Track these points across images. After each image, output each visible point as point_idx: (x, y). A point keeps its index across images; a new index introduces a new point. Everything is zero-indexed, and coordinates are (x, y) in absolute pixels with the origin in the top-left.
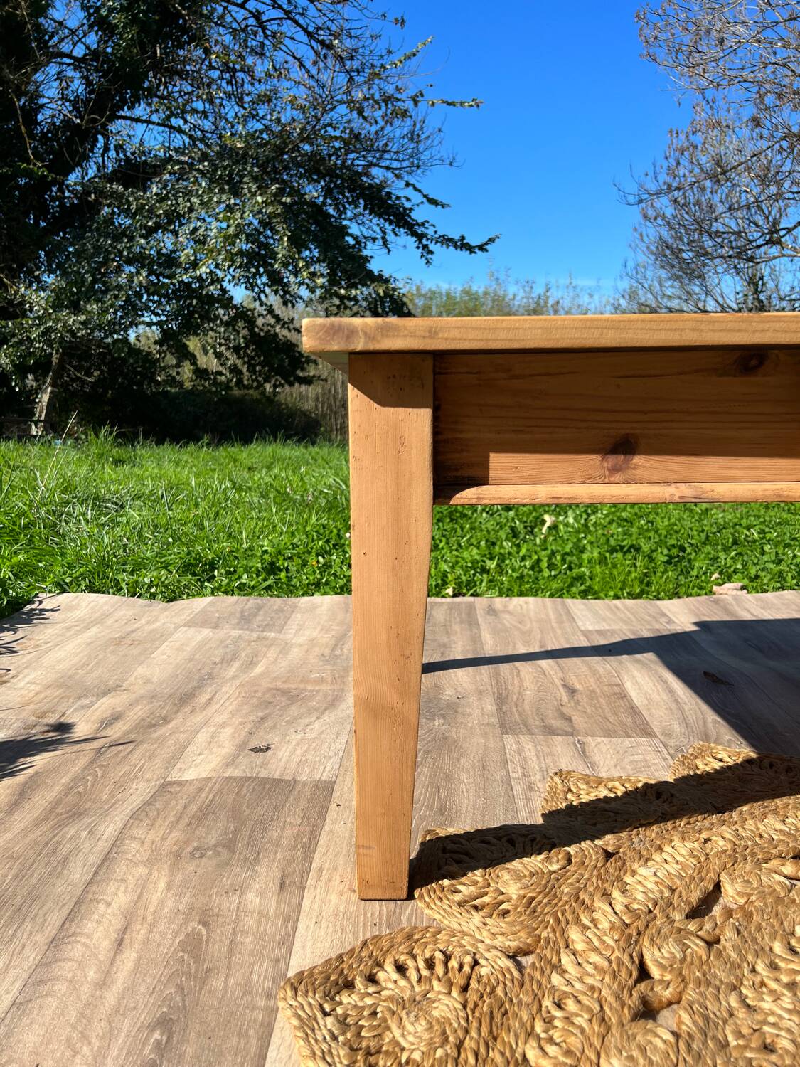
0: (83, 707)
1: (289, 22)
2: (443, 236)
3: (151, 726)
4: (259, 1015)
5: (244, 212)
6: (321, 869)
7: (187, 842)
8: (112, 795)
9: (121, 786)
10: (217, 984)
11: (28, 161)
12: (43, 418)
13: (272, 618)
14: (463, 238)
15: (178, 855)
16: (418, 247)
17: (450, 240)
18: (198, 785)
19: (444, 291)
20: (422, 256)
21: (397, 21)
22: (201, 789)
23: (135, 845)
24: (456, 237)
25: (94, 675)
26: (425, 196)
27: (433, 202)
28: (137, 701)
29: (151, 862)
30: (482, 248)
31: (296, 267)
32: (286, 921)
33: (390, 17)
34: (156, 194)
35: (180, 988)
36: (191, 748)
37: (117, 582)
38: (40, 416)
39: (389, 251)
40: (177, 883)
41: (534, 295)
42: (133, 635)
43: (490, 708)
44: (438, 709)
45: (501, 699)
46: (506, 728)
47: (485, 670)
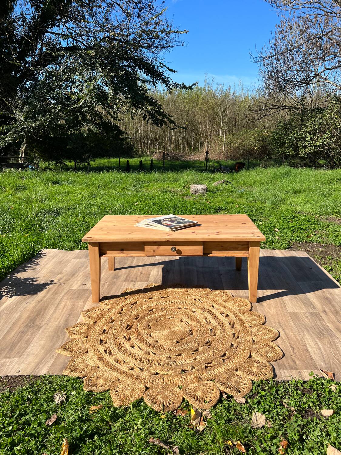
0: (55, 277)
2: (176, 83)
5: (96, 80)
7: (72, 297)
8: (61, 291)
10: (75, 311)
14: (183, 84)
15: (71, 299)
16: (166, 87)
17: (178, 85)
20: (168, 90)
22: (74, 291)
23: (65, 298)
26: (168, 68)
27: (171, 70)
29: (67, 299)
31: (116, 102)
32: (84, 305)
35: (71, 312)
36: (73, 284)
37: (59, 246)
38: (22, 155)
40: (71, 302)
41: (224, 90)
42: (63, 261)
43: (125, 277)
44: (116, 277)
45: (128, 275)
46: (125, 280)
47: (128, 269)
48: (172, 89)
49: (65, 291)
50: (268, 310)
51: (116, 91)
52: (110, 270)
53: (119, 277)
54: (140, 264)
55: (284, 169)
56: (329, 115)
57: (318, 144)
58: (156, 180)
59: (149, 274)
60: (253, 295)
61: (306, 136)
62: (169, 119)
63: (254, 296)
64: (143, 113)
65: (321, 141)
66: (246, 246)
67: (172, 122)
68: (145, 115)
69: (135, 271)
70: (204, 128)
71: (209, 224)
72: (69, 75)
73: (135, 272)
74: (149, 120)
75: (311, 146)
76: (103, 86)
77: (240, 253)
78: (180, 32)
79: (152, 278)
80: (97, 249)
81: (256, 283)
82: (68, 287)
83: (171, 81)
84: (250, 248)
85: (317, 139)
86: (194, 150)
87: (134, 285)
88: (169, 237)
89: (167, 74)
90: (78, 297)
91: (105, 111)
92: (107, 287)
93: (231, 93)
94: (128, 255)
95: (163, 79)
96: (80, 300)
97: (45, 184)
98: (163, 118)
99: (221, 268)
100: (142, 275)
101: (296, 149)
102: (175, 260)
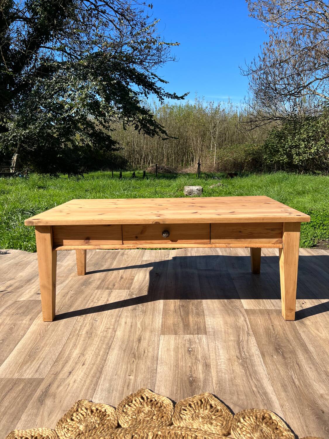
0: (3, 283)
1: (107, 6)
2: (167, 93)
3: (19, 288)
4: (19, 339)
5: (88, 88)
6: (39, 317)
7: (15, 312)
8: (4, 303)
9: (6, 301)
10: (14, 335)
11: (5, 70)
12: (14, 166)
13: (61, 257)
14: (175, 94)
15: (13, 315)
16: (158, 97)
17: (170, 95)
18: (22, 301)
19: (178, 106)
20: (159, 101)
21: (149, 5)
22: (22, 302)
23: (5, 313)
24: (172, 93)
25: (8, 276)
26: (159, 79)
27: (162, 81)
28: (16, 282)
29: (7, 316)
30: (182, 98)
31: (108, 110)
32: (29, 325)
33: (147, 4)
34: (55, 81)
35: (7, 335)
36: (24, 293)
37: (21, 246)
38: (14, 165)
39: (147, 98)
40: (11, 319)
41: (214, 107)
42: (22, 262)
43: (99, 283)
44: (86, 284)
45: (103, 281)
46: (98, 288)
47: (105, 273)
48: (163, 99)
49: (10, 302)
50: (316, 331)
51: (108, 100)
52: (80, 274)
53: (90, 283)
54: (121, 267)
55: (280, 175)
56: (322, 122)
57: (313, 151)
58: (148, 186)
59: (133, 279)
60: (289, 309)
61: (300, 144)
62: (161, 130)
63: (291, 310)
64: (135, 123)
65: (316, 148)
66: (277, 232)
67: (164, 132)
68: (137, 125)
69: (114, 274)
70: (195, 143)
71: (217, 205)
72: (61, 85)
73: (113, 277)
74: (140, 129)
75: (305, 153)
76: (95, 94)
77: (269, 243)
78: (172, 44)
79: (136, 285)
80: (48, 236)
81: (294, 290)
82: (16, 296)
83: (162, 91)
84: (285, 234)
85: (312, 146)
86: (186, 165)
87: (110, 294)
88: (159, 218)
89: (159, 84)
90: (23, 313)
91: (97, 121)
92: (71, 297)
93: (221, 110)
94: (96, 247)
95: (155, 90)
96: (26, 316)
97: (30, 189)
98: (155, 129)
99: (231, 271)
100: (122, 280)
101: (290, 156)
102: (168, 260)
